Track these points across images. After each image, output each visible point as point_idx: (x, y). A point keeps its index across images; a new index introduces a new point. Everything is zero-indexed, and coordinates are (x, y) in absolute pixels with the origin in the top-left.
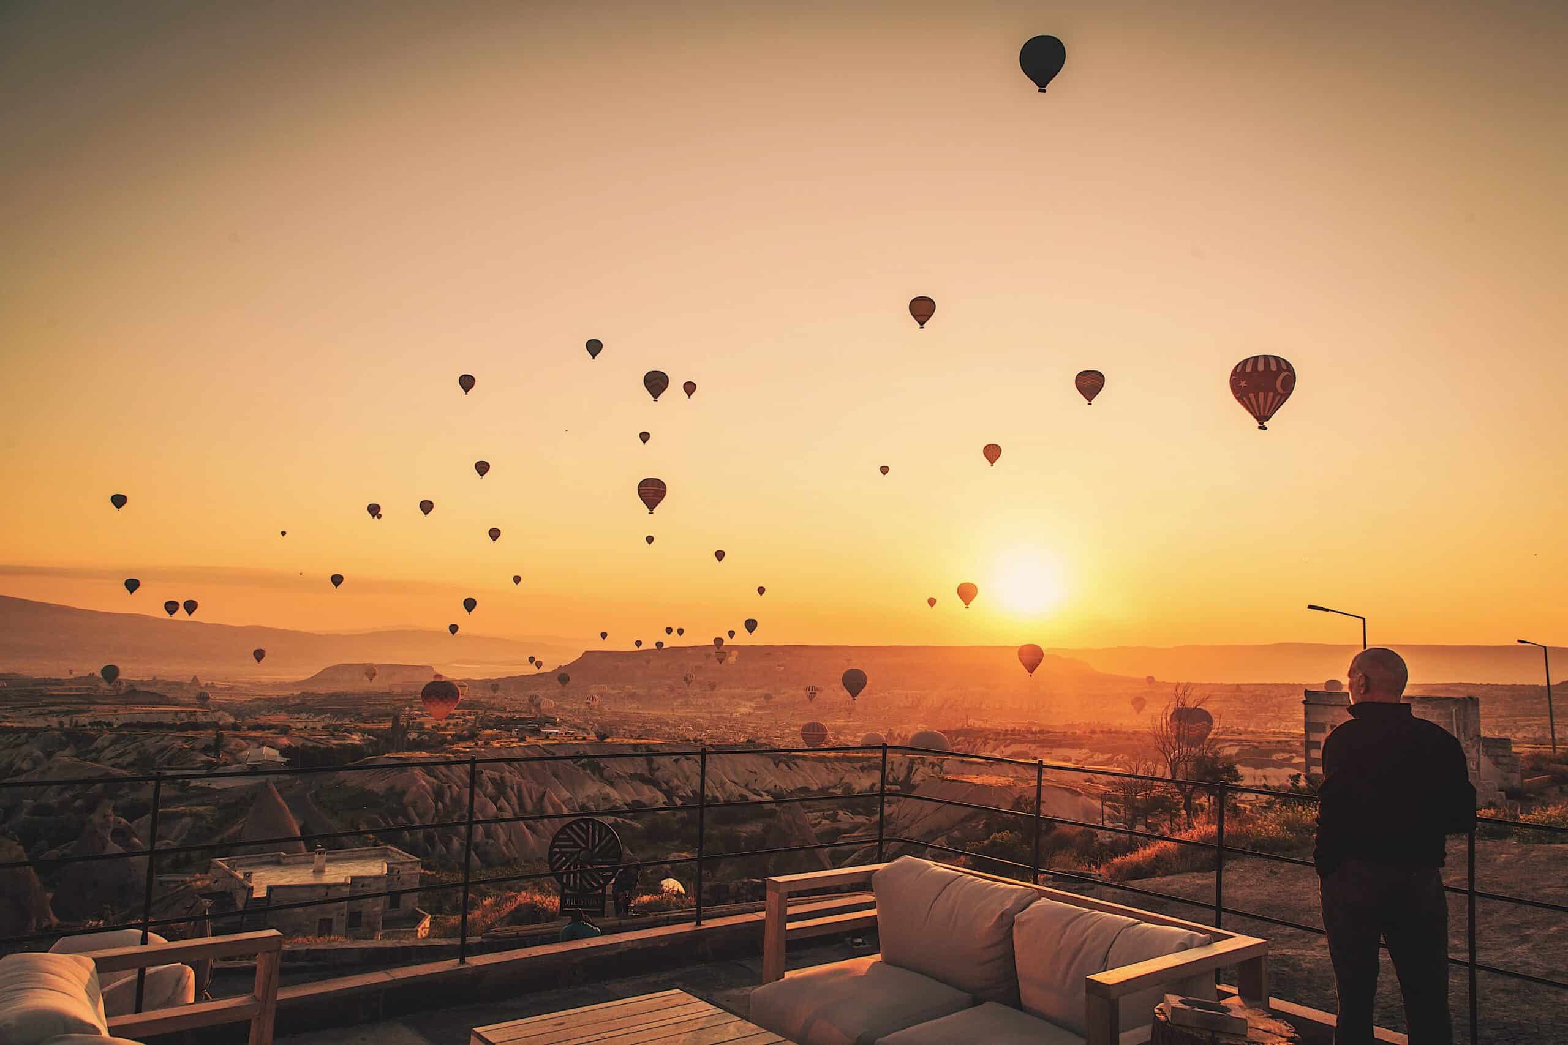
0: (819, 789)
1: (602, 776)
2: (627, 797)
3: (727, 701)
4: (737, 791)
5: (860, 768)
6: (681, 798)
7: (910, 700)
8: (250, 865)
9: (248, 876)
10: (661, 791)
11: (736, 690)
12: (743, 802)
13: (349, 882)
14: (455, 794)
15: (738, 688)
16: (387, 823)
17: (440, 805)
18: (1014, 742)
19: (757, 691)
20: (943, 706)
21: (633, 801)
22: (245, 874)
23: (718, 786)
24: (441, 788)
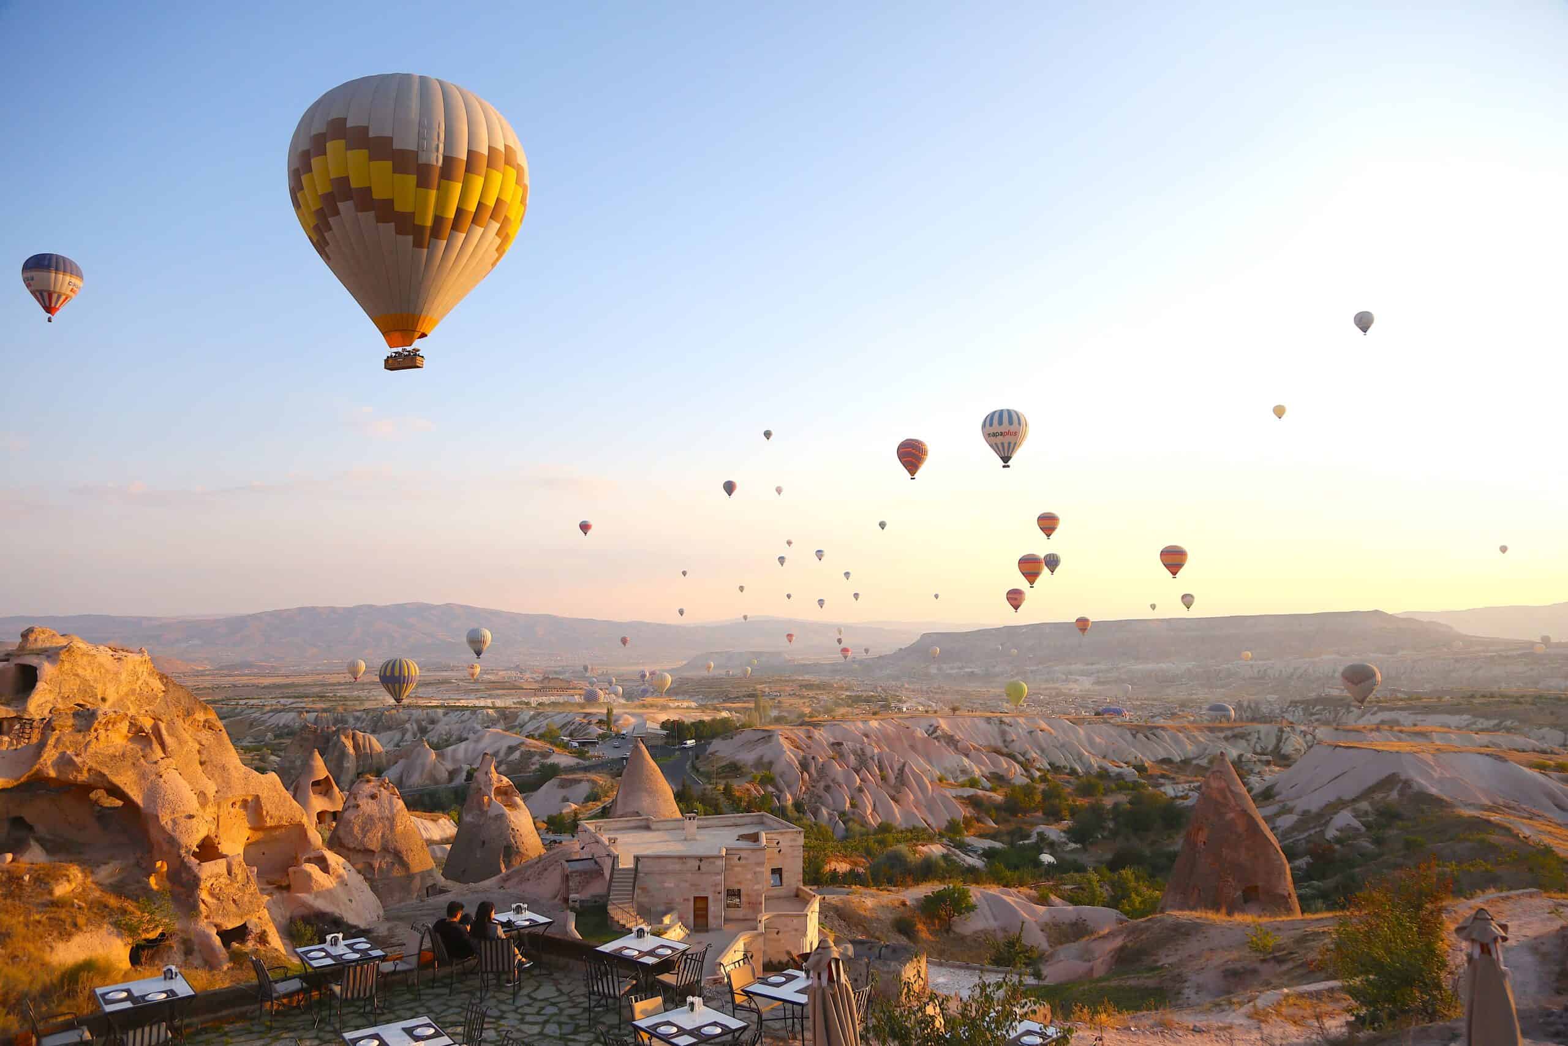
0: (1181, 761)
1: (957, 748)
2: (983, 768)
3: (1064, 677)
4: (1095, 762)
5: (1224, 738)
6: (1038, 770)
7: (1256, 671)
8: (617, 830)
9: (613, 841)
10: (1018, 762)
11: (1073, 666)
12: (1103, 774)
13: (724, 854)
14: (820, 766)
15: (1075, 664)
16: (758, 792)
17: (806, 775)
18: (1382, 709)
19: (1094, 667)
20: (1292, 675)
21: (990, 773)
22: (610, 839)
23: (1076, 757)
24: (805, 758)
